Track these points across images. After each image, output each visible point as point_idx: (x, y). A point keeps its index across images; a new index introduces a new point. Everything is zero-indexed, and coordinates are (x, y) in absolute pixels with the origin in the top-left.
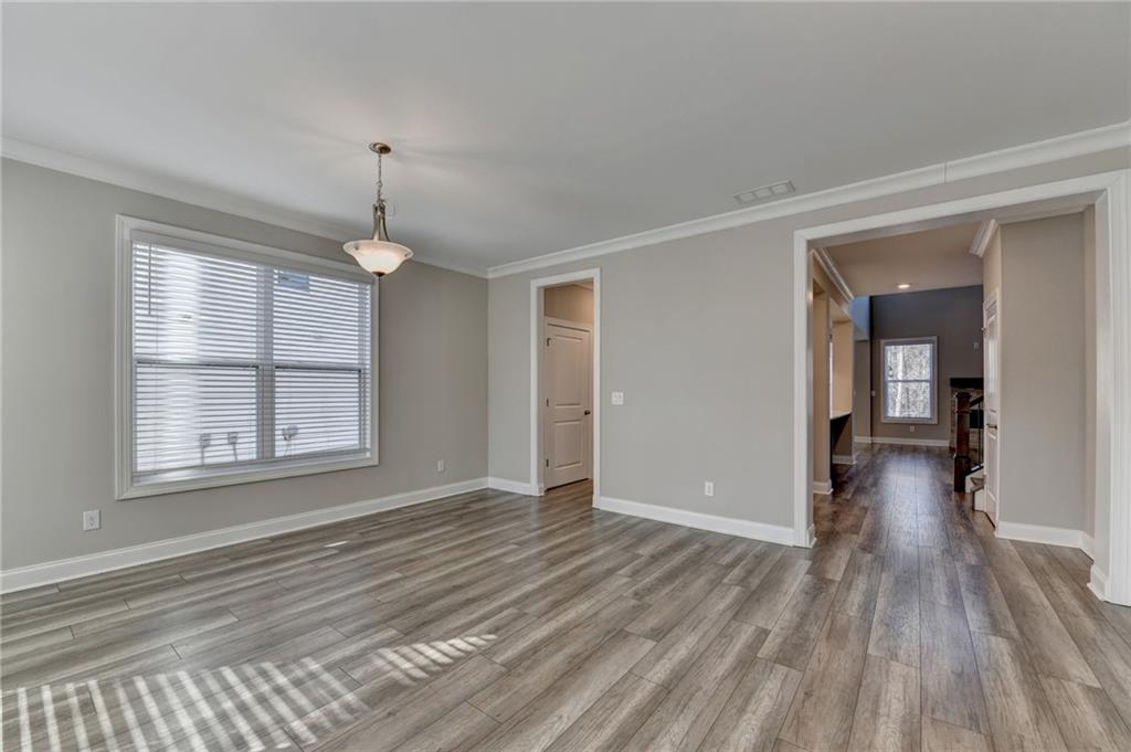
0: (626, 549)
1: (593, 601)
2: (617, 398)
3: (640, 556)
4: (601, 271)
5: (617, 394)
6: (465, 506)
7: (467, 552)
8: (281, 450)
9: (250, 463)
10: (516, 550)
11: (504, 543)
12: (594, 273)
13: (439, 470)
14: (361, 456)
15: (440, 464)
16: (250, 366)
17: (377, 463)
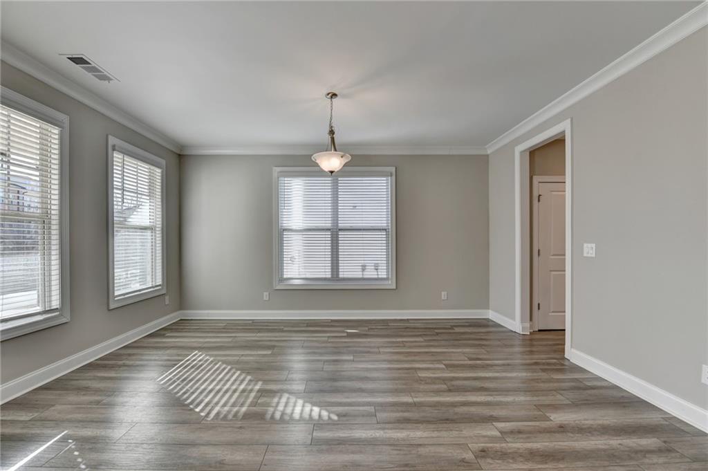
0: (539, 407)
1: (435, 434)
2: (589, 250)
3: (548, 419)
4: (572, 121)
5: (589, 245)
6: (452, 327)
7: (405, 359)
8: (343, 273)
10: (442, 369)
11: (439, 361)
12: (565, 126)
13: (443, 298)
14: (386, 282)
15: (444, 295)
16: (328, 230)
17: (395, 288)
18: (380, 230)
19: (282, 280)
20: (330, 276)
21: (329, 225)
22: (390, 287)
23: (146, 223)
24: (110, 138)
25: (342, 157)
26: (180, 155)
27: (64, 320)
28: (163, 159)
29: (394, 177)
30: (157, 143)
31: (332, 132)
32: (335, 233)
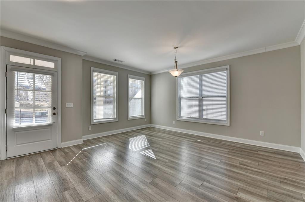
8: (204, 116)
9: (197, 118)
10: (217, 162)
13: (261, 135)
14: (225, 122)
15: (261, 133)
16: (197, 97)
17: (229, 125)
18: (223, 97)
19: (180, 117)
20: (198, 117)
21: (198, 95)
22: (227, 125)
23: (140, 97)
24: (128, 75)
25: (177, 71)
26: (151, 75)
27: (117, 121)
28: (144, 77)
29: (229, 71)
30: (143, 73)
31: (176, 62)
32: (201, 99)
